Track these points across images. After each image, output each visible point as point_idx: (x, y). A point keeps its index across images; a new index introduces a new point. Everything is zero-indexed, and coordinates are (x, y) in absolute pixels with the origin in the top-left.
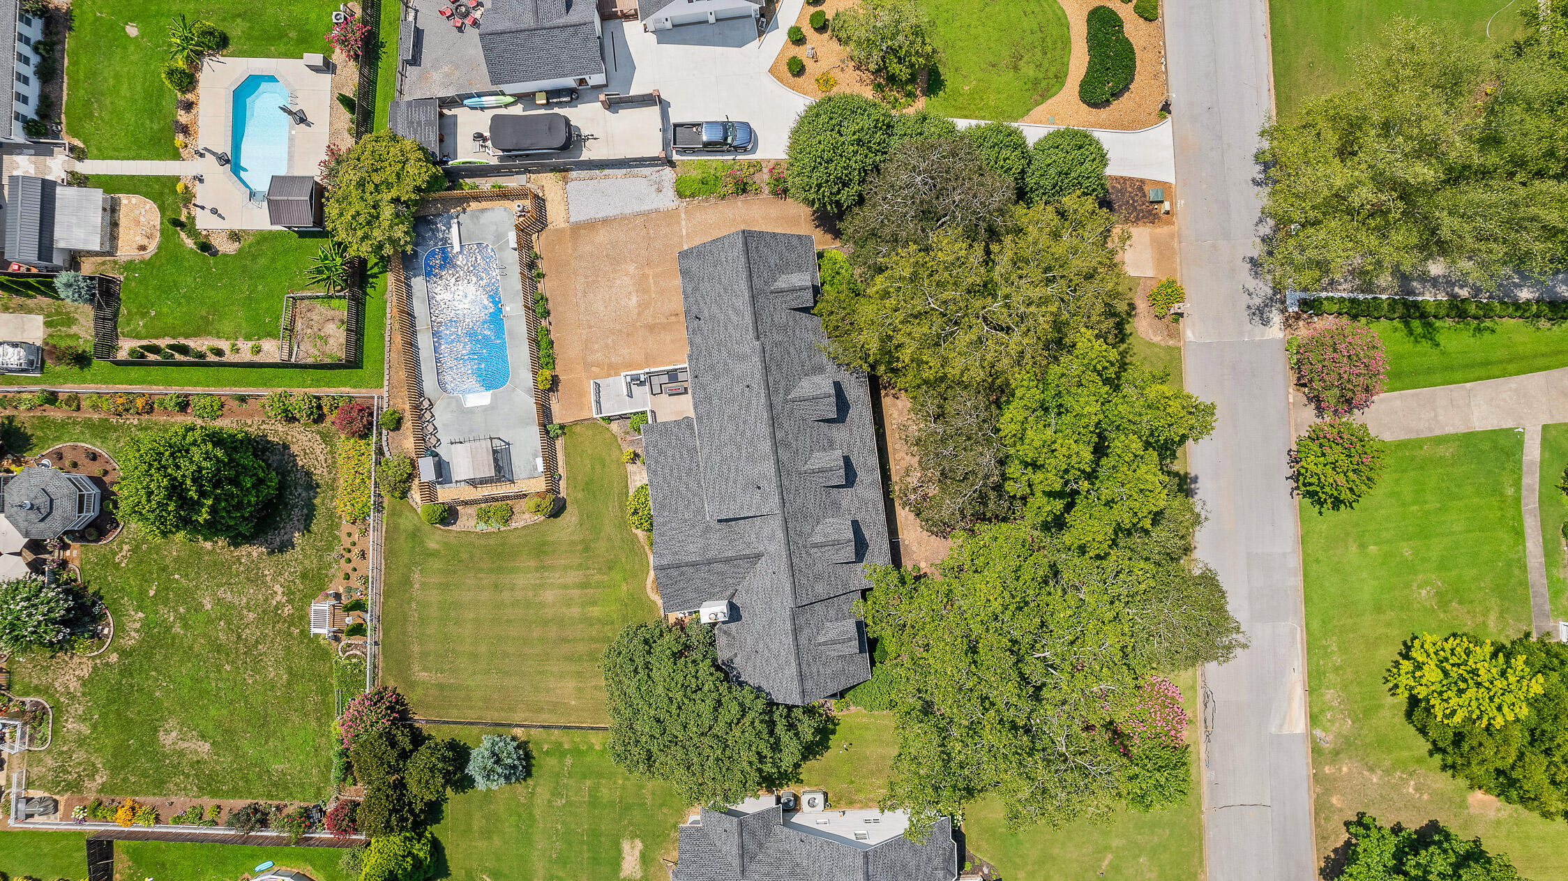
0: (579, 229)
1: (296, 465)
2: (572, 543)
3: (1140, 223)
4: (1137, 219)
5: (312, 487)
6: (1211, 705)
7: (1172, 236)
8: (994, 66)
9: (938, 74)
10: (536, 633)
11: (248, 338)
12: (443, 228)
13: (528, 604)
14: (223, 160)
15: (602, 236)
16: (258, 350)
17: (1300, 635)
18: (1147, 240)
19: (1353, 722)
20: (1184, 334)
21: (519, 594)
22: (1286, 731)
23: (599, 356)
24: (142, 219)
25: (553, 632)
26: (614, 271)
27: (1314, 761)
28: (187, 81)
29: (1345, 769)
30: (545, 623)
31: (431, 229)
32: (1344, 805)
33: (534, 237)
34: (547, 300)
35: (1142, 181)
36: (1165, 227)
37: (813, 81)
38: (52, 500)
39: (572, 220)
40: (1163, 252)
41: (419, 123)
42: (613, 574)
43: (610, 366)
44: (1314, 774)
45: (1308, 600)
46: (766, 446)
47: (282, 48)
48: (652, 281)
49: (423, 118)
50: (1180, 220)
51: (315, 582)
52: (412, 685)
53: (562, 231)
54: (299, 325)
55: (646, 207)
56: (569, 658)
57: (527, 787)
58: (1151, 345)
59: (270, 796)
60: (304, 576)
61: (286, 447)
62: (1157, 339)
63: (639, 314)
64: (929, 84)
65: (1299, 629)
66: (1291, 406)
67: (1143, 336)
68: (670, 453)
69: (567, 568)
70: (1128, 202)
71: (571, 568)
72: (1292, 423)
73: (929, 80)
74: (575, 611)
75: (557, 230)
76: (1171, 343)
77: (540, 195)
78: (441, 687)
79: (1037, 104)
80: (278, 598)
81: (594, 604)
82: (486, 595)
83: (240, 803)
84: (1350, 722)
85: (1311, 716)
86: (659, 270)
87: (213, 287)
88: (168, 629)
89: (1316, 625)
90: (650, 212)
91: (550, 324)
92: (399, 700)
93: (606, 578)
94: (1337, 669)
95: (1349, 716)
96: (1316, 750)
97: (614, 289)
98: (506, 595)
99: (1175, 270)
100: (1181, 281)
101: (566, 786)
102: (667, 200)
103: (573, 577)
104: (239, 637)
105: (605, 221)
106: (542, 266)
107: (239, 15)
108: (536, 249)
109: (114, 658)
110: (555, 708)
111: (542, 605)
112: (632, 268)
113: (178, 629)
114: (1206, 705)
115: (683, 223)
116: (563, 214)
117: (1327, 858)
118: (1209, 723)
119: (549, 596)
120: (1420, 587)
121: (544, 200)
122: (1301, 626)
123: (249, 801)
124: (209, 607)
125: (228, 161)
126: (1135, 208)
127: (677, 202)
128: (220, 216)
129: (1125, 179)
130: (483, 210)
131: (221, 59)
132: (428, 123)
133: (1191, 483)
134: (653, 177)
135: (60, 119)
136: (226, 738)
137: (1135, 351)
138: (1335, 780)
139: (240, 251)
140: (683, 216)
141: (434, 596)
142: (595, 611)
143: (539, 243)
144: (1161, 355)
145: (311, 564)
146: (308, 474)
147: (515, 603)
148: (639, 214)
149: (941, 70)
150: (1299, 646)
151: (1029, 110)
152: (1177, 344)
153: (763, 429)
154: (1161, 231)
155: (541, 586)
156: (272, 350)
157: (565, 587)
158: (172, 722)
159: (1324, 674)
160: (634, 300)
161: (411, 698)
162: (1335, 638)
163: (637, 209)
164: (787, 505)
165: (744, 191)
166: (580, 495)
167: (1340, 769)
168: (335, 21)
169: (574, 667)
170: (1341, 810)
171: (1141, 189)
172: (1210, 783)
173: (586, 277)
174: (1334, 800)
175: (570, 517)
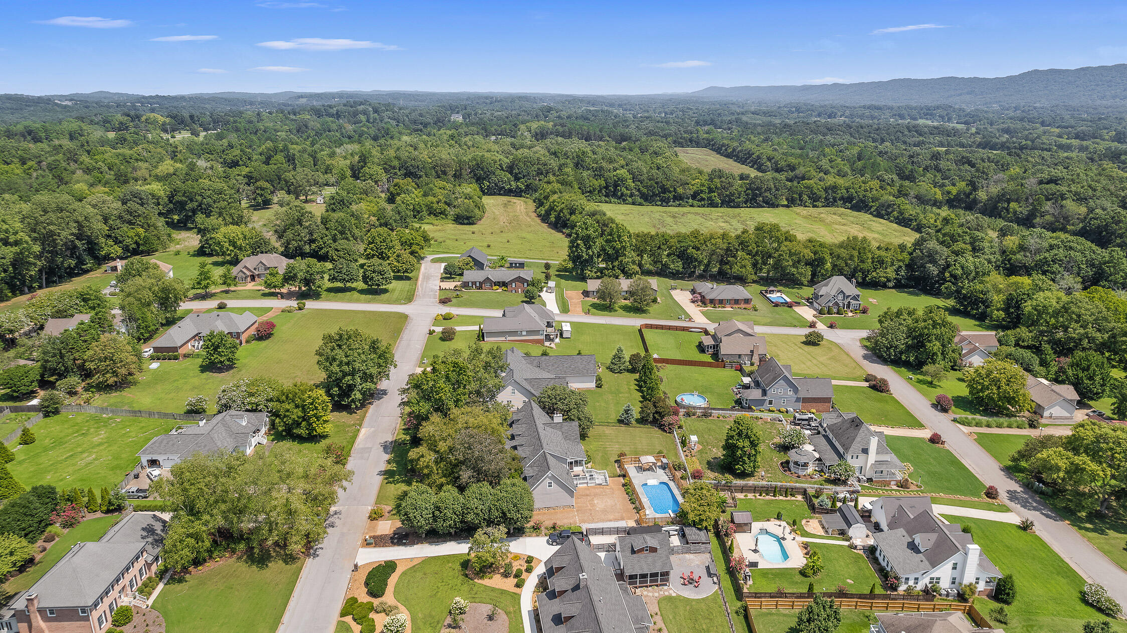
3: (380, 535)
9: (462, 568)
18: (379, 531)
22: (369, 428)
24: (812, 528)
27: (362, 423)
28: (810, 559)
29: (352, 422)
32: (356, 416)
36: (369, 535)
40: (373, 529)
44: (363, 421)
50: (361, 537)
64: (468, 563)
84: (348, 429)
85: (359, 431)
96: (360, 425)
126: (381, 539)
131: (799, 566)
133: (382, 473)
135: (866, 557)
138: (356, 421)
149: (460, 569)
154: (372, 534)
174: (359, 417)
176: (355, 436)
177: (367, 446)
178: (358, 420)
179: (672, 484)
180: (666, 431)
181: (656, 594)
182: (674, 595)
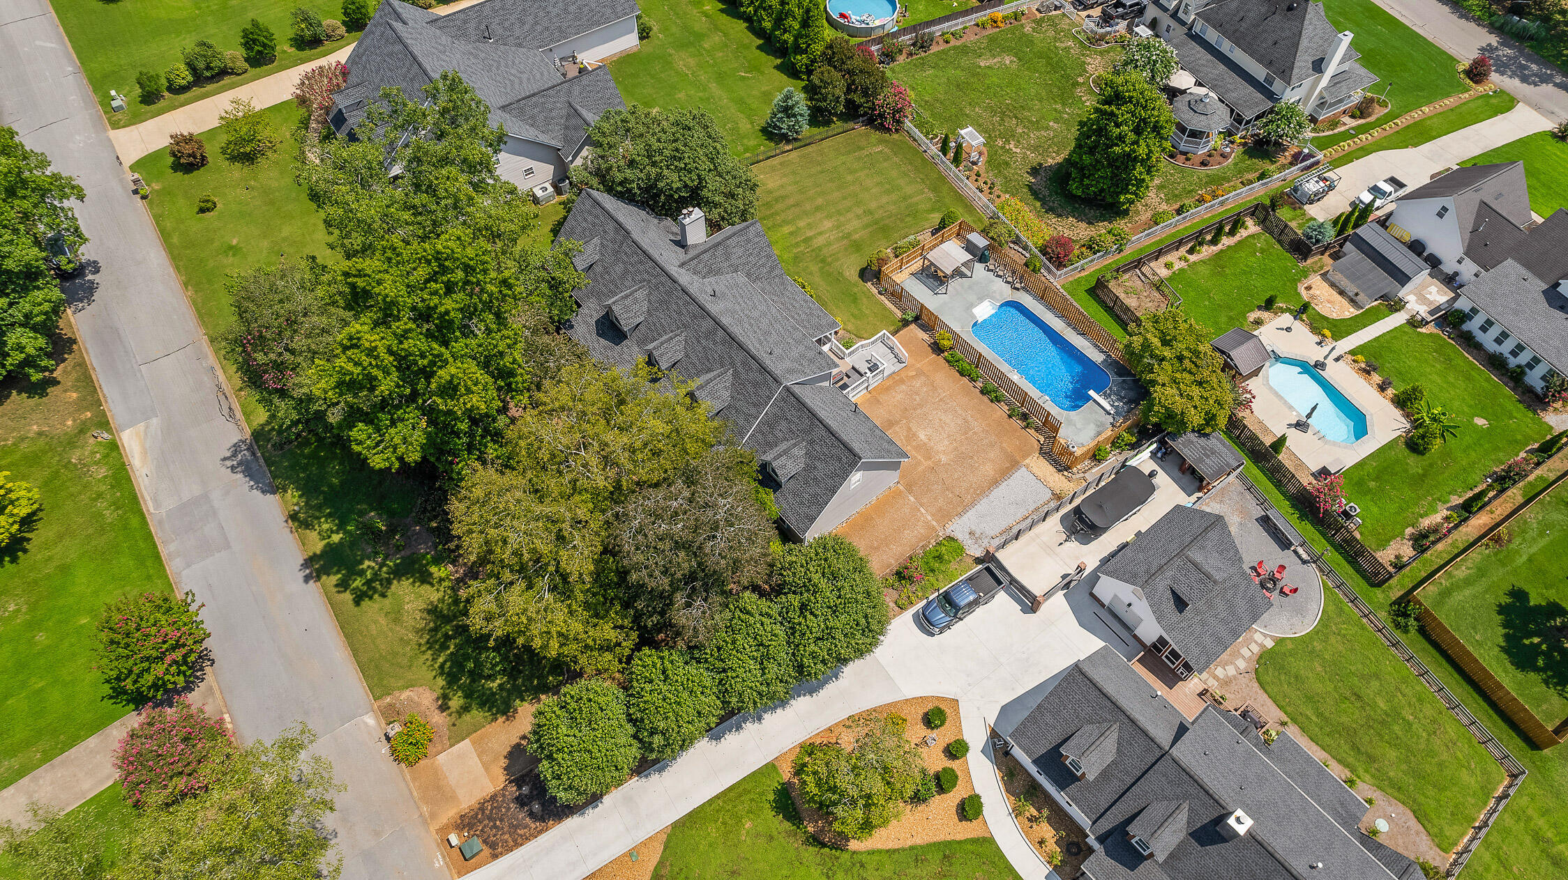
0: (1011, 466)
1: (1073, 217)
2: (837, 260)
3: (478, 806)
4: (482, 808)
5: (1050, 210)
6: (226, 411)
7: (433, 816)
8: (733, 873)
9: (788, 817)
10: (820, 201)
11: (1182, 270)
12: (1116, 404)
13: (839, 213)
14: (1320, 365)
15: (989, 470)
16: (1168, 266)
17: (149, 506)
18: (461, 793)
19: (70, 462)
20: (377, 718)
21: (850, 215)
22: (141, 426)
23: (917, 383)
24: (1329, 305)
25: (808, 206)
26: (956, 449)
27: (105, 415)
28: (1401, 402)
29: (70, 423)
30: (818, 209)
31: (1124, 398)
32: (66, 395)
33: (1042, 439)
34: (992, 401)
35: (495, 857)
36: (445, 821)
37: (909, 718)
38: (1196, 112)
39: (1024, 469)
40: (437, 791)
41: (1208, 456)
42: (791, 255)
43: (902, 381)
44: (101, 405)
45: (149, 537)
46: (725, 320)
47: (1369, 468)
48: (919, 457)
49: (1207, 461)
50: (430, 839)
51: (997, 162)
52: (880, 141)
53: (1025, 457)
54: (1157, 294)
55: (971, 514)
56: (784, 198)
57: (758, 125)
58: (410, 685)
59: (922, 58)
60: (1007, 164)
61: (1090, 223)
62: (405, 695)
63: (910, 429)
64: (790, 798)
65: (152, 510)
66: (224, 710)
67: (421, 690)
68: (803, 316)
69: (829, 244)
70: (501, 820)
71: (825, 246)
72: (218, 694)
73: (793, 804)
74: (801, 224)
75: (1029, 455)
76: (388, 700)
77: (1066, 473)
78: (861, 148)
79: (661, 863)
80: (1011, 146)
81: (791, 233)
82: (873, 205)
83: (934, 49)
84: (73, 461)
85: (118, 447)
86: (920, 469)
87: (1239, 288)
88: (1064, 104)
89: (135, 522)
90: (965, 511)
91: (975, 387)
92: (883, 128)
93: (795, 251)
94: (100, 495)
95: (75, 465)
96: (104, 424)
97: (945, 436)
98: (860, 211)
99: (414, 779)
100: (402, 772)
101: (733, 135)
102: (959, 528)
103: (820, 241)
104: (1016, 117)
105: (995, 483)
106: (1017, 423)
107: (1424, 475)
108: (1032, 431)
109: (1081, 80)
110: (773, 169)
111: (829, 217)
112: (944, 459)
113: (1059, 107)
114: (230, 409)
115: (929, 518)
116: (1035, 470)
117: (71, 352)
118: (222, 398)
119: (828, 224)
120: (18, 611)
121: (1060, 471)
122: (150, 514)
123: (931, 52)
124: (1051, 124)
125: (1316, 366)
126: (490, 818)
127: (948, 532)
128: (1282, 329)
129: (517, 845)
130: (1099, 434)
131: (1399, 433)
132: (1201, 460)
133: (311, 573)
134: (986, 541)
135: (1452, 339)
136: (974, 72)
137: (425, 668)
138: (79, 410)
139: (1245, 318)
140: (934, 523)
141: (909, 190)
142: (786, 229)
143: (1034, 438)
144: (392, 680)
145: (1009, 172)
146: (1059, 216)
147: (849, 210)
148: (973, 504)
149: (787, 825)
150: (147, 498)
151: (666, 848)
152: (380, 703)
153: (736, 330)
154: (449, 814)
155: (838, 227)
156: (1159, 269)
157: (821, 233)
158: (1014, 66)
159: (113, 487)
160: (922, 436)
161: (875, 135)
162: (109, 520)
163: (978, 507)
164: (681, 292)
165: (898, 573)
166: (856, 290)
167: (74, 420)
168: (1352, 504)
169: (775, 194)
170: (66, 391)
171: (493, 846)
172: (206, 357)
173: (975, 433)
174: (75, 395)
175: (852, 274)
176: (121, 476)
177: (186, 496)
178: (80, 406)
179: (1027, 300)
180: (889, 130)
181: (1242, 664)
182: (1269, 644)
